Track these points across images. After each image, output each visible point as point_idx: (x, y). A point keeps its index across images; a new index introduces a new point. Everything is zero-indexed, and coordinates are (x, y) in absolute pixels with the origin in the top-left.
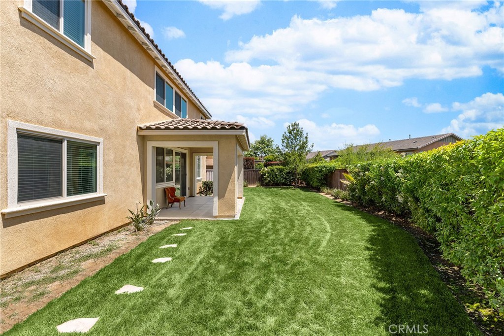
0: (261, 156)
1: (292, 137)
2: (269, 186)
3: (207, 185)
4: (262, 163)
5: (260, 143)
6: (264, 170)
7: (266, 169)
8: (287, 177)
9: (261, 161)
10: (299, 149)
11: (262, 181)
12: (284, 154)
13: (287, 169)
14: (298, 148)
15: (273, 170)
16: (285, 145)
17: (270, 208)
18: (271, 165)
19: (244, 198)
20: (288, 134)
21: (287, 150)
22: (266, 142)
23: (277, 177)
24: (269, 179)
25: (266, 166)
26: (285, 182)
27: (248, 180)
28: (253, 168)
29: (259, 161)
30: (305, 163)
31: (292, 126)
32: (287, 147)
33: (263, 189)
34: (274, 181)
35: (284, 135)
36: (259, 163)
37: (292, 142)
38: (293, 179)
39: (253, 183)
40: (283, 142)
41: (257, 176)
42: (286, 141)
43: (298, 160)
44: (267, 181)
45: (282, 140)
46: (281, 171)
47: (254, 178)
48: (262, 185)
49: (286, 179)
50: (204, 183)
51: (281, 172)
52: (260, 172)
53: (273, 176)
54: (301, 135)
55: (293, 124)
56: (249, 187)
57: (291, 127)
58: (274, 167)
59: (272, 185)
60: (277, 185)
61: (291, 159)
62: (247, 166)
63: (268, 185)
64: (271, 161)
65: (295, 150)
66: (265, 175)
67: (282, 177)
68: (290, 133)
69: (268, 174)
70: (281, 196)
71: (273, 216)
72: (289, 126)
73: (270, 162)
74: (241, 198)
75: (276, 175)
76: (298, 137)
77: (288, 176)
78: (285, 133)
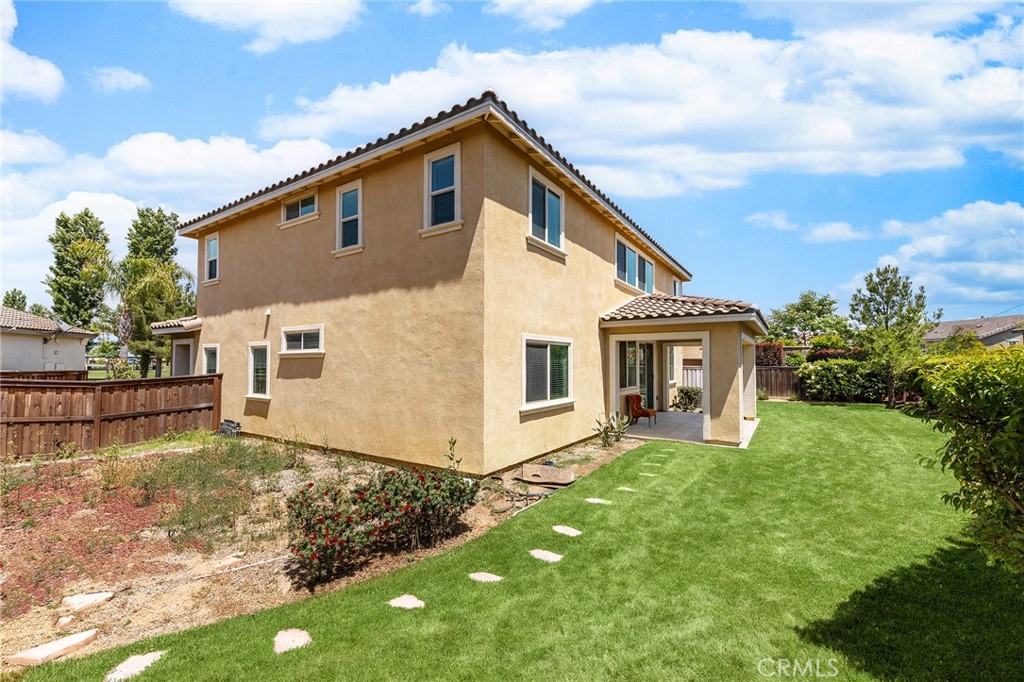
0: (804, 339)
1: (878, 298)
2: (819, 400)
3: (686, 394)
4: (803, 355)
5: (798, 310)
6: (805, 368)
7: (811, 367)
8: (867, 384)
9: (801, 349)
10: (899, 324)
11: (803, 391)
12: (858, 335)
13: (866, 368)
14: (894, 320)
15: (829, 369)
16: (860, 316)
17: (809, 439)
18: (825, 357)
19: (758, 421)
20: (868, 294)
21: (863, 327)
22: (814, 306)
23: (839, 383)
24: (818, 386)
25: (812, 359)
26: (862, 393)
27: (766, 386)
28: (780, 363)
29: (796, 349)
30: (915, 355)
31: (879, 274)
32: (864, 320)
33: (805, 405)
34: (833, 392)
35: (855, 296)
36: (795, 352)
37: (878, 311)
38: (884, 388)
39: (781, 392)
40: (854, 310)
41: (789, 380)
42: (861, 308)
43: (895, 347)
44: (814, 391)
45: (852, 306)
46: (851, 370)
47: (781, 384)
48: (803, 397)
49: (866, 388)
50: (681, 391)
51: (849, 372)
52: (796, 373)
53: (828, 381)
54: (905, 294)
55: (881, 270)
56: (770, 400)
57: (874, 276)
58: (832, 362)
59: (827, 400)
60: (841, 399)
61: (875, 345)
62: (765, 360)
63: (817, 398)
64: (827, 347)
65: (887, 326)
66: (810, 378)
67: (854, 383)
68: (873, 290)
69: (817, 375)
70: (845, 422)
71: (813, 450)
72: (871, 276)
73: (824, 351)
74: (753, 419)
75: (835, 377)
76: (894, 298)
77: (871, 381)
78: (859, 291)
